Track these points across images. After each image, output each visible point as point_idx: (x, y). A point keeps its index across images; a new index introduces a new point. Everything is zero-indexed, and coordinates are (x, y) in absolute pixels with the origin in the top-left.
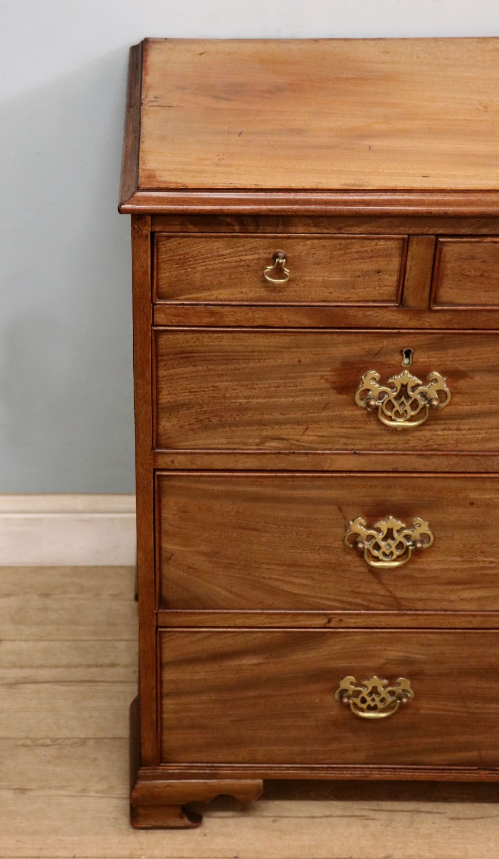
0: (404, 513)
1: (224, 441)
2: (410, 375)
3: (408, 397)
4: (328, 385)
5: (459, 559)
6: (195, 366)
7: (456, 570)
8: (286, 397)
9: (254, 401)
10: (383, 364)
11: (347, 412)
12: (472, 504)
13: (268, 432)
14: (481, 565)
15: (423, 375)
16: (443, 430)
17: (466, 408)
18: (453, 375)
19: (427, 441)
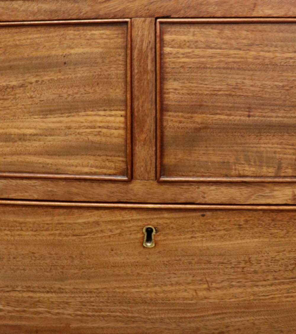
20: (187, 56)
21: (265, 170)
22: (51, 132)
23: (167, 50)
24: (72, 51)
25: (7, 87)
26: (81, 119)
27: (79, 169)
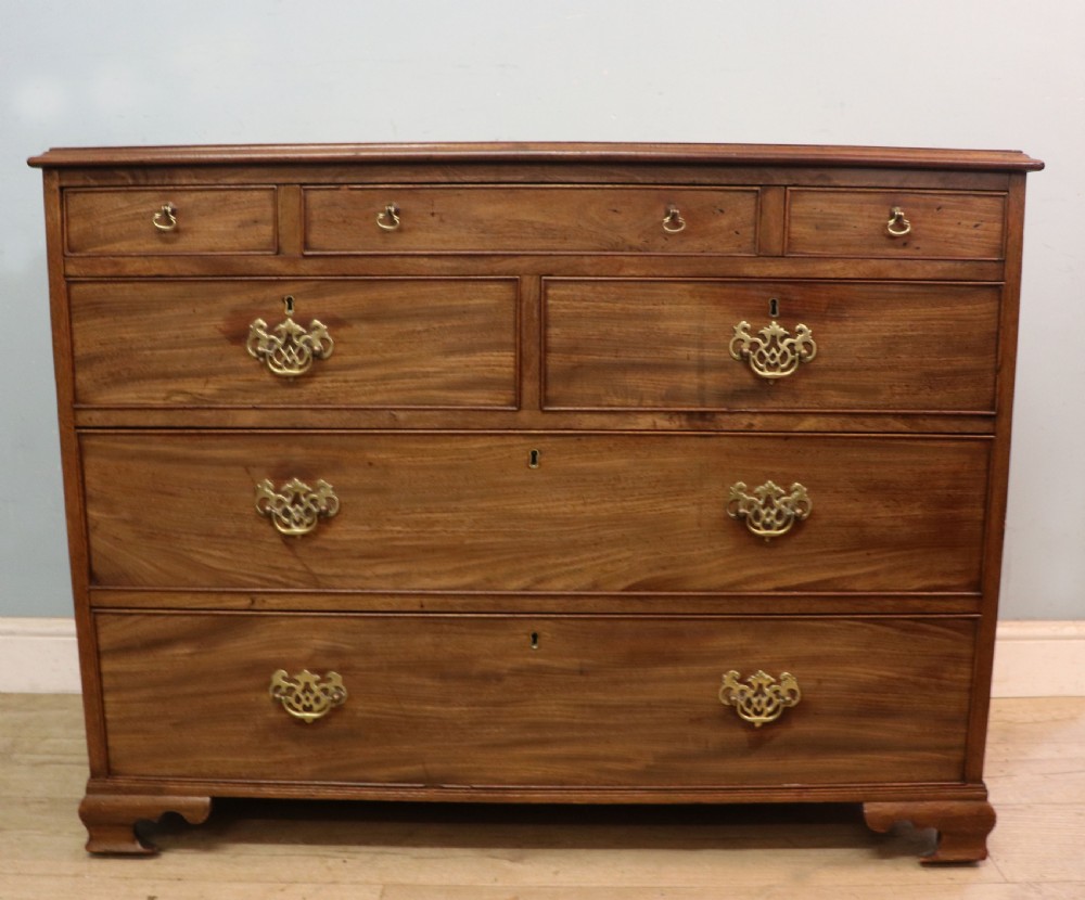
0: (308, 475)
1: (133, 395)
2: (293, 324)
3: (294, 346)
4: (222, 335)
5: (367, 528)
6: (103, 317)
7: (366, 541)
8: (185, 347)
9: (158, 352)
10: (268, 312)
11: (242, 362)
12: (370, 464)
13: (172, 386)
14: (389, 535)
15: (305, 322)
16: (332, 381)
17: (350, 359)
18: (334, 322)
19: (319, 394)
20: (565, 307)
21: (630, 401)
22: (452, 370)
23: (550, 302)
24: (471, 302)
25: (413, 332)
26: (478, 359)
27: (475, 401)
